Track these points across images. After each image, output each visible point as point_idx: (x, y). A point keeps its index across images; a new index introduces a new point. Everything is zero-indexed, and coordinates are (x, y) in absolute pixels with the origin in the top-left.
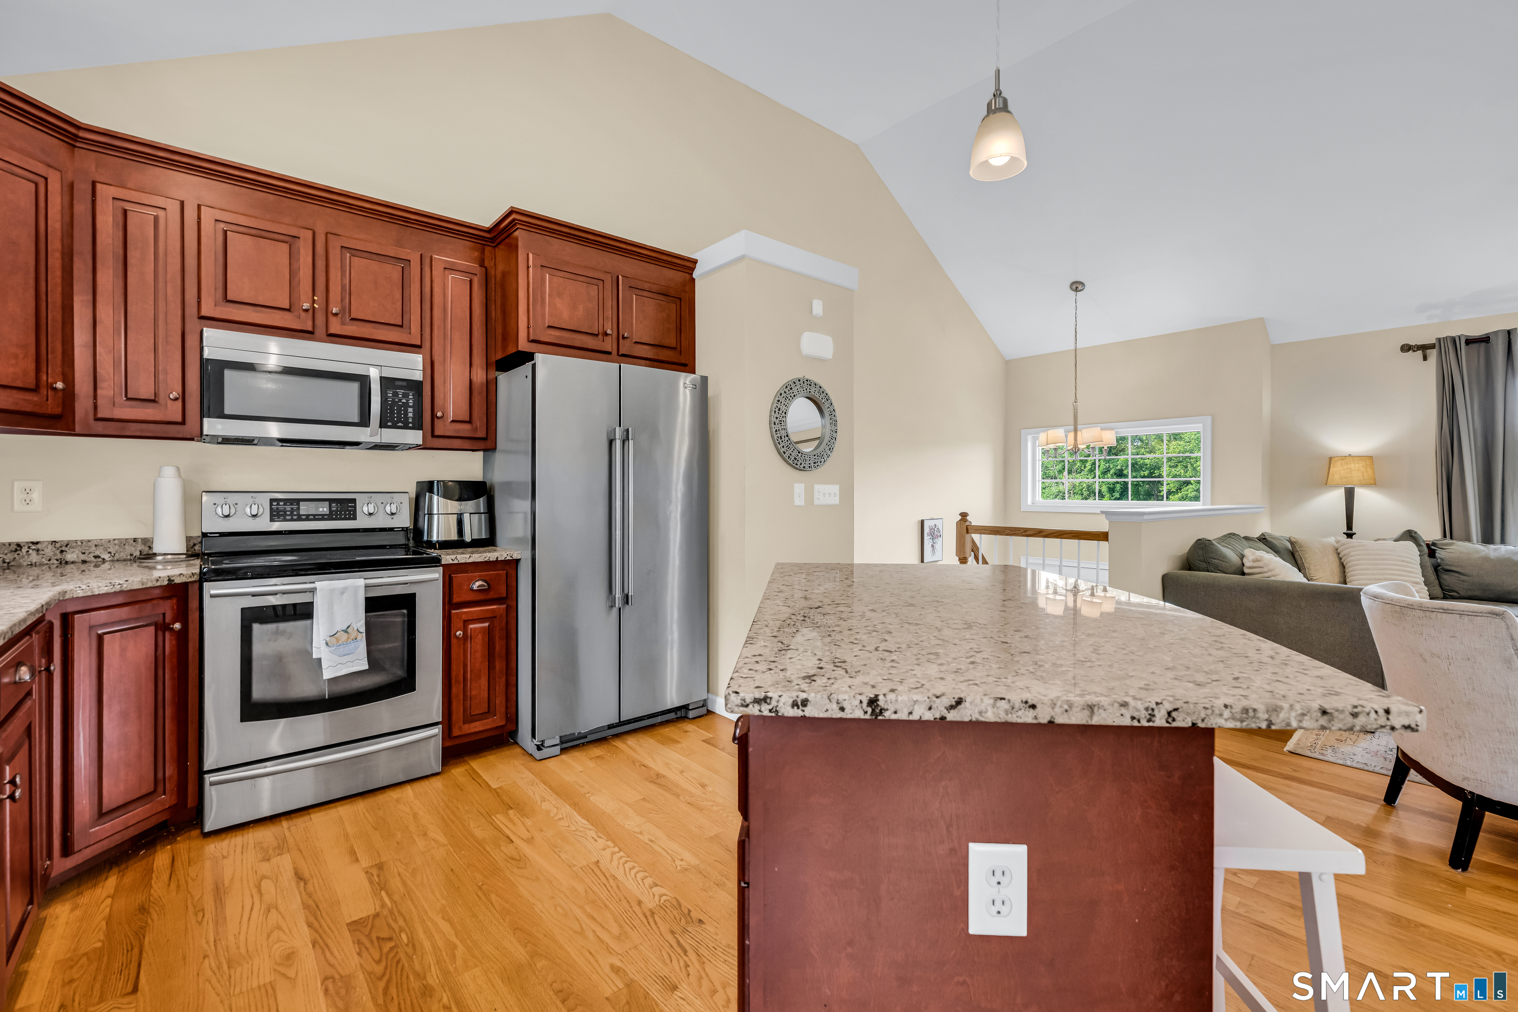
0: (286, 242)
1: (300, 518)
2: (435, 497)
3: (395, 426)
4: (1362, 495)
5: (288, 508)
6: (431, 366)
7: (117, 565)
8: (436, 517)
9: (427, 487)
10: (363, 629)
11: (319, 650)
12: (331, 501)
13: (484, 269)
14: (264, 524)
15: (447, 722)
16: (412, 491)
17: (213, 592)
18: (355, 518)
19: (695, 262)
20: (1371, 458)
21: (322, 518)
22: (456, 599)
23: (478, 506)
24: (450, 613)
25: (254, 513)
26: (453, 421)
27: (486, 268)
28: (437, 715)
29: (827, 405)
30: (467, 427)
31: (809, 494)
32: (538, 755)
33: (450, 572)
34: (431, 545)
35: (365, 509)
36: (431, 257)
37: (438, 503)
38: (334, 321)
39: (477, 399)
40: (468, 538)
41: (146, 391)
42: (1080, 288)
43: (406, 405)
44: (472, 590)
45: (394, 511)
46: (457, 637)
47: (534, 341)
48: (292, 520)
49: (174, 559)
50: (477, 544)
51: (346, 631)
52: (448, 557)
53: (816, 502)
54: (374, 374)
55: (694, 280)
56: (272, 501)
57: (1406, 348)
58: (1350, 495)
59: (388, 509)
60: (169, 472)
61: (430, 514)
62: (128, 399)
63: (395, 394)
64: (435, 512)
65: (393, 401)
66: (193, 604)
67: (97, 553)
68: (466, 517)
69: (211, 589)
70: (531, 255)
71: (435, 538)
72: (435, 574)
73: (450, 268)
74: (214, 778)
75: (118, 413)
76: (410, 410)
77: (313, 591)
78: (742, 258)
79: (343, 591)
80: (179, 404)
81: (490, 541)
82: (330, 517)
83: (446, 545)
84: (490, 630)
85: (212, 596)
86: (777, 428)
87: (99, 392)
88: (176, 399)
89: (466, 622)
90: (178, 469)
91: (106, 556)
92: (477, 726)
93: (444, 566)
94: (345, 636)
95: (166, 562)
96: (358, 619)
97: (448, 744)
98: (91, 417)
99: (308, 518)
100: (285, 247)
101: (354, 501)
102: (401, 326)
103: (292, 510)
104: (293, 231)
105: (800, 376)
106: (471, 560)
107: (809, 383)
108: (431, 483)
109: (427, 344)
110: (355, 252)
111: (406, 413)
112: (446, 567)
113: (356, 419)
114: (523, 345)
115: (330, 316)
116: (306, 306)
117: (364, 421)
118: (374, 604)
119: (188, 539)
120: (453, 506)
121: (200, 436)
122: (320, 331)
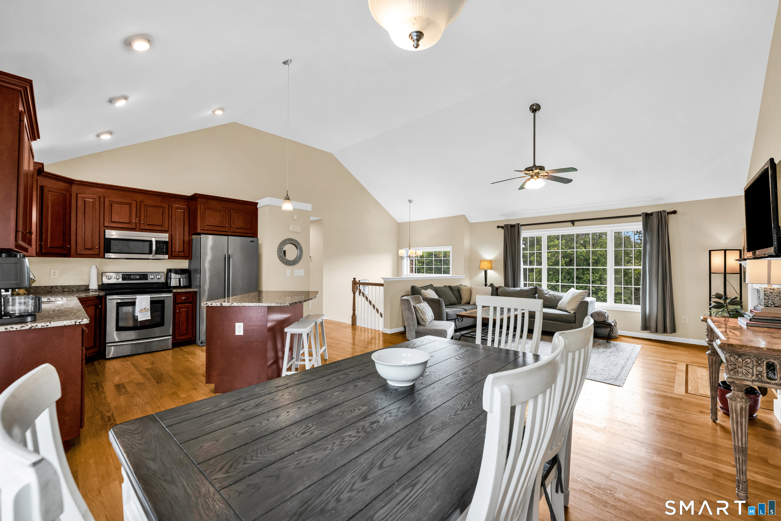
0: (128, 205)
1: (131, 280)
2: (172, 274)
3: (160, 254)
4: (489, 272)
5: (127, 277)
6: (171, 237)
7: (78, 292)
8: (172, 279)
9: (169, 271)
10: (149, 309)
11: (137, 313)
12: (140, 275)
13: (188, 208)
14: (120, 281)
15: (174, 335)
16: (165, 272)
17: (109, 298)
18: (147, 280)
19: (257, 203)
20: (491, 261)
21: (137, 279)
22: (177, 302)
23: (186, 276)
24: (175, 306)
25: (117, 278)
26: (178, 252)
27: (189, 207)
28: (171, 333)
29: (298, 246)
30: (183, 253)
31: (292, 273)
32: (201, 345)
33: (175, 294)
34: (171, 287)
35: (150, 277)
36: (172, 205)
37: (173, 275)
38: (141, 225)
39: (186, 245)
40: (182, 285)
41: (90, 247)
42: (412, 202)
43: (163, 248)
44: (182, 299)
45: (159, 277)
46: (177, 312)
47: (202, 230)
48: (128, 280)
49: (95, 291)
50: (184, 287)
51: (145, 309)
52: (175, 291)
53: (295, 275)
54: (154, 240)
55: (257, 208)
56: (122, 275)
57: (498, 227)
58: (486, 272)
59: (158, 277)
60: (94, 267)
61: (171, 278)
62: (85, 249)
63: (160, 245)
64: (172, 278)
65: (159, 247)
66: (103, 301)
67: (73, 289)
68: (182, 279)
69: (109, 297)
70: (202, 206)
71: (172, 285)
72: (170, 295)
73: (178, 208)
74: (109, 345)
75: (82, 253)
76: (164, 249)
77: (136, 298)
78: (267, 205)
79: (144, 299)
80: (98, 250)
81: (189, 286)
82: (140, 279)
83: (175, 287)
84: (187, 311)
85: (109, 299)
86: (279, 253)
87: (78, 247)
88: (98, 248)
89: (180, 308)
90: (96, 266)
91: (75, 290)
92: (183, 337)
93: (173, 293)
94: (144, 310)
95: (92, 291)
96: (148, 306)
97: (174, 342)
98: (75, 254)
99: (133, 280)
100: (128, 206)
101: (147, 275)
102: (162, 226)
103: (128, 277)
104: (130, 202)
105: (289, 237)
106: (182, 291)
107: (292, 240)
108: (171, 270)
109: (170, 230)
110: (148, 206)
111: (163, 250)
112: (174, 293)
113: (148, 252)
114: (199, 231)
115: (141, 224)
116: (134, 222)
117: (150, 253)
118: (153, 302)
119: (98, 285)
120: (178, 276)
121: (104, 257)
122: (138, 228)
